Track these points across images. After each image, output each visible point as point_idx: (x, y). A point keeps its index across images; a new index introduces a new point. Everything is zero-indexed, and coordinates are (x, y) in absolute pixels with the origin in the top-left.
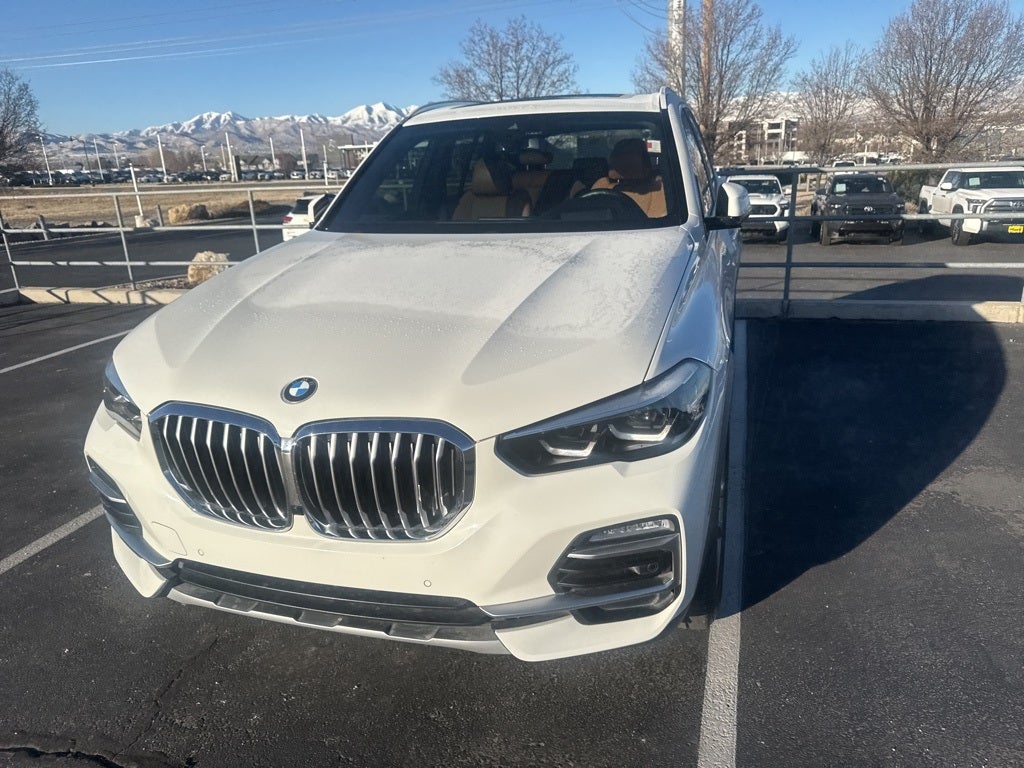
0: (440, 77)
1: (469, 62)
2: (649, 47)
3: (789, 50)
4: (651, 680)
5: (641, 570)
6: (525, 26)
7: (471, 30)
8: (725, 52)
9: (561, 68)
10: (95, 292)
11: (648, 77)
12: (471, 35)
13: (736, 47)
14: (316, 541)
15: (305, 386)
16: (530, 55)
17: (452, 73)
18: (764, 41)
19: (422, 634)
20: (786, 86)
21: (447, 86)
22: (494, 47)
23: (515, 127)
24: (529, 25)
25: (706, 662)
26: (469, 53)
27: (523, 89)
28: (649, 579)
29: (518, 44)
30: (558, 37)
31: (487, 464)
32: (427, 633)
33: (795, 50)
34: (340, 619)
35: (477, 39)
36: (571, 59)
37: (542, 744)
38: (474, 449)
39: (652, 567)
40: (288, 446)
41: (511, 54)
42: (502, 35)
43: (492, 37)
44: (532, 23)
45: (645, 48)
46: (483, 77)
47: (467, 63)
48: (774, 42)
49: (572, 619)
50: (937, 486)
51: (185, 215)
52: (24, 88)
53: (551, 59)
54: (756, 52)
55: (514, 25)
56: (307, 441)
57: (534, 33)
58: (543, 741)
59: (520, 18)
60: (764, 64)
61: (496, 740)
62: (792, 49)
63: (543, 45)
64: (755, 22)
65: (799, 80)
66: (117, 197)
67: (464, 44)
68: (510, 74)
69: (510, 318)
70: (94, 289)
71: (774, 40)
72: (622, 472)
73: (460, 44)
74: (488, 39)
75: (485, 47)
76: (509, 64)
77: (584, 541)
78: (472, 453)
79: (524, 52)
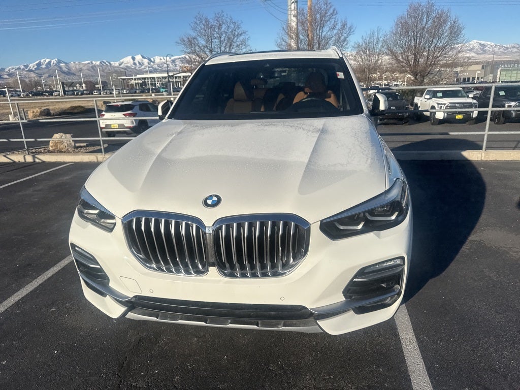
0: (179, 42)
2: (283, 28)
3: (351, 31)
4: (374, 340)
5: (387, 285)
6: (223, 16)
7: (195, 18)
8: (321, 31)
9: (242, 38)
10: (5, 156)
11: (283, 43)
12: (195, 20)
13: (326, 29)
14: (220, 281)
15: (215, 199)
16: (226, 30)
17: (186, 39)
18: (339, 26)
19: (276, 325)
20: (350, 49)
21: (183, 46)
22: (207, 25)
23: (268, 65)
24: (225, 16)
25: (397, 329)
26: (194, 29)
27: (223, 49)
28: (389, 290)
29: (220, 25)
30: (240, 22)
31: (316, 235)
32: (279, 324)
33: (354, 31)
34: (230, 321)
35: (198, 22)
36: (247, 33)
37: (332, 377)
38: (310, 227)
39: (392, 283)
40: (209, 231)
41: (216, 30)
42: (211, 20)
43: (206, 22)
44: (227, 15)
45: (282, 29)
46: (202, 42)
47: (194, 34)
48: (344, 27)
49: (352, 312)
50: (472, 238)
51: (38, 114)
53: (236, 33)
54: (335, 31)
55: (218, 16)
56: (221, 228)
57: (228, 20)
58: (332, 375)
59: (221, 12)
60: (339, 38)
61: (308, 377)
62: (352, 30)
63: (232, 26)
64: (334, 17)
65: (356, 46)
66: (17, 104)
67: (192, 24)
68: (216, 40)
69: (310, 161)
70: (4, 154)
71: (344, 26)
72: (379, 236)
73: (190, 24)
74: (204, 23)
75: (203, 26)
76: (215, 35)
77: (362, 272)
78: (309, 230)
79: (223, 29)
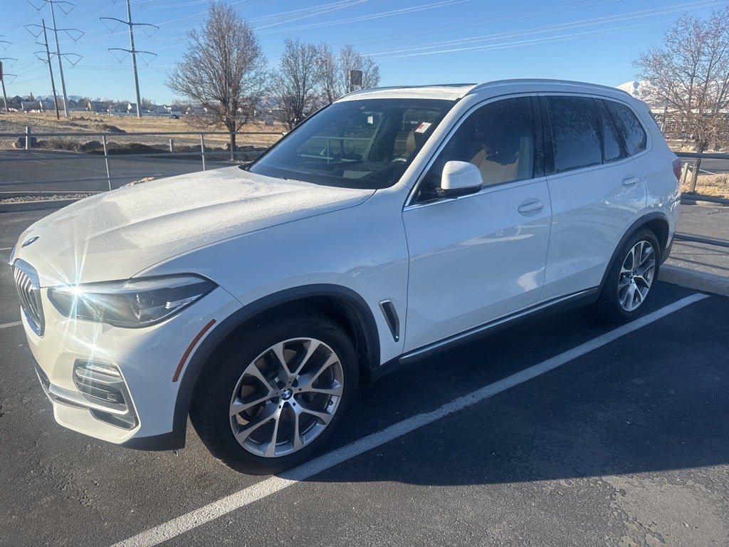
0: (640, 61)
1: (668, 49)
7: (677, 23)
12: (675, 26)
17: (651, 57)
22: (697, 36)
35: (680, 29)
41: (709, 41)
43: (696, 26)
46: (678, 61)
47: (666, 50)
49: (89, 412)
52: (376, 70)
55: (717, 15)
67: (668, 33)
68: (703, 58)
73: (664, 34)
74: (691, 29)
76: (706, 50)
78: (40, 292)
79: (721, 40)
